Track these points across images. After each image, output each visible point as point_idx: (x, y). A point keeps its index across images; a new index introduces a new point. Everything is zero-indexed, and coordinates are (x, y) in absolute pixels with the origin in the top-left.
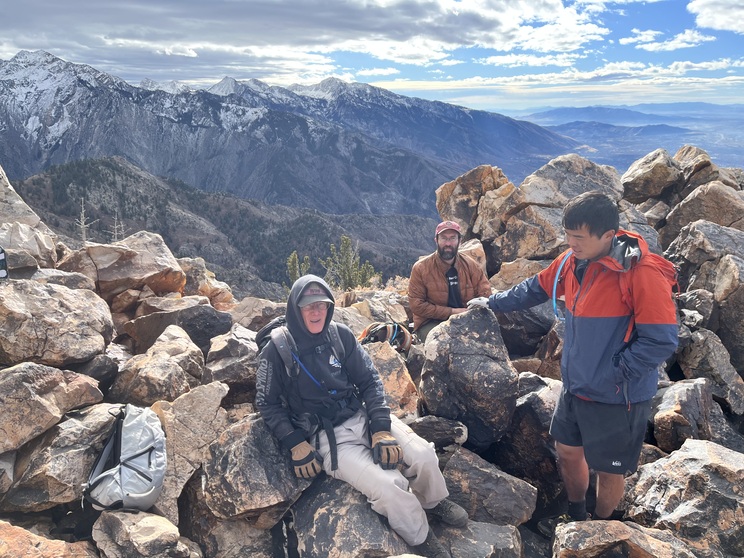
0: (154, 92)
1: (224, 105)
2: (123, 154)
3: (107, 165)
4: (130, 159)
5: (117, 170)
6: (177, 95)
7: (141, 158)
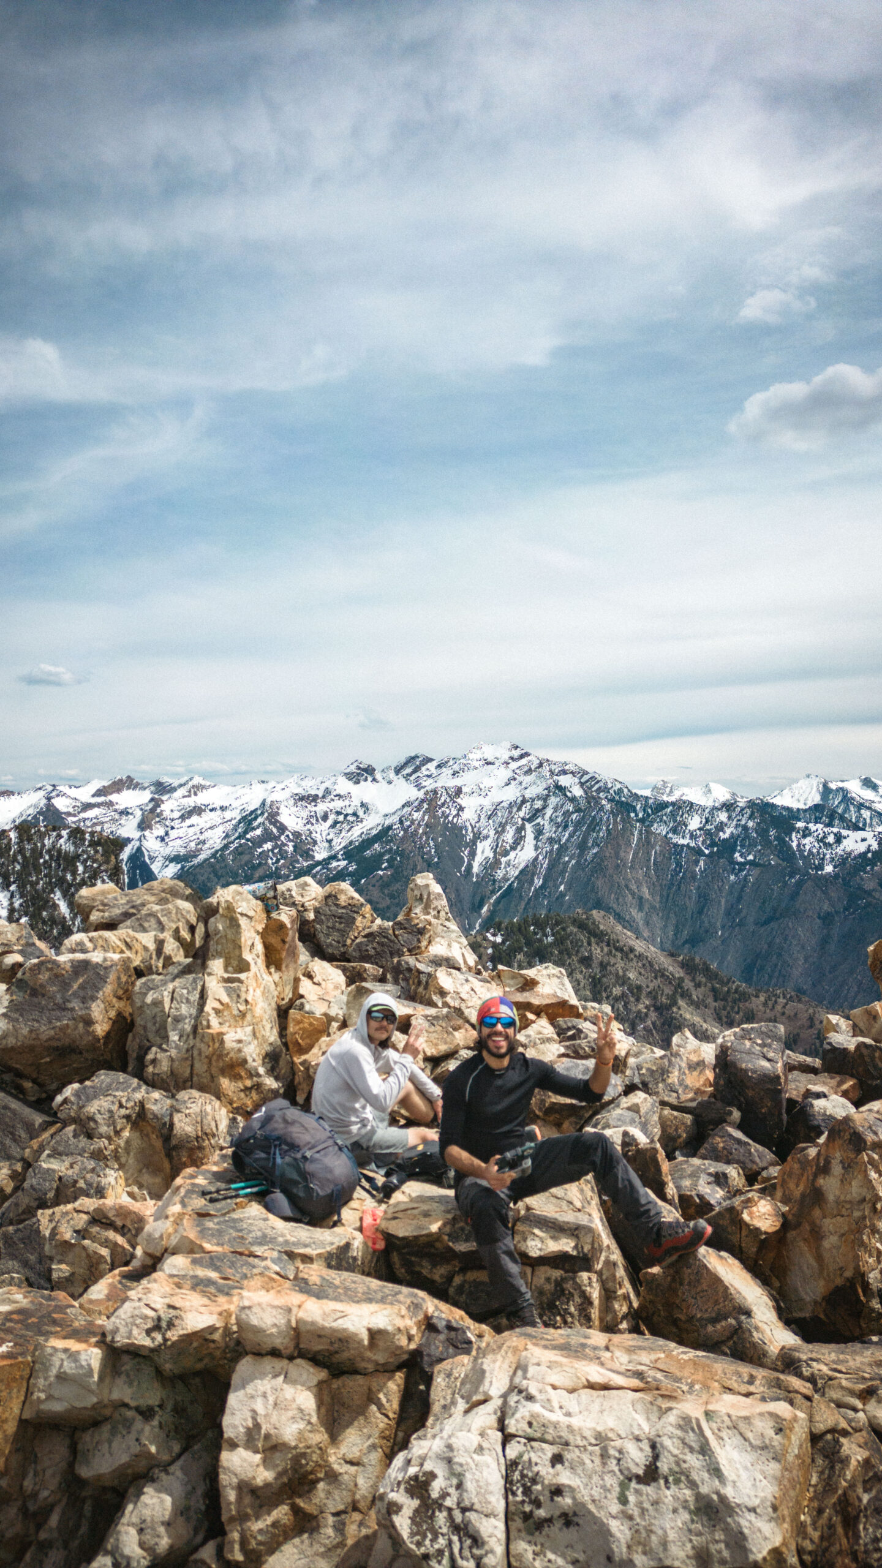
0: (673, 804)
1: (800, 825)
2: (608, 909)
3: (582, 926)
4: (619, 918)
5: (595, 936)
6: (714, 808)
7: (638, 916)
